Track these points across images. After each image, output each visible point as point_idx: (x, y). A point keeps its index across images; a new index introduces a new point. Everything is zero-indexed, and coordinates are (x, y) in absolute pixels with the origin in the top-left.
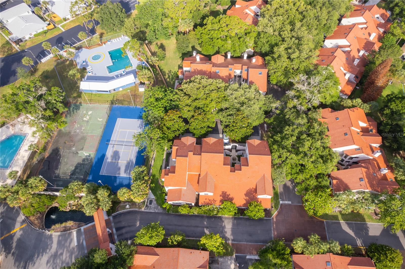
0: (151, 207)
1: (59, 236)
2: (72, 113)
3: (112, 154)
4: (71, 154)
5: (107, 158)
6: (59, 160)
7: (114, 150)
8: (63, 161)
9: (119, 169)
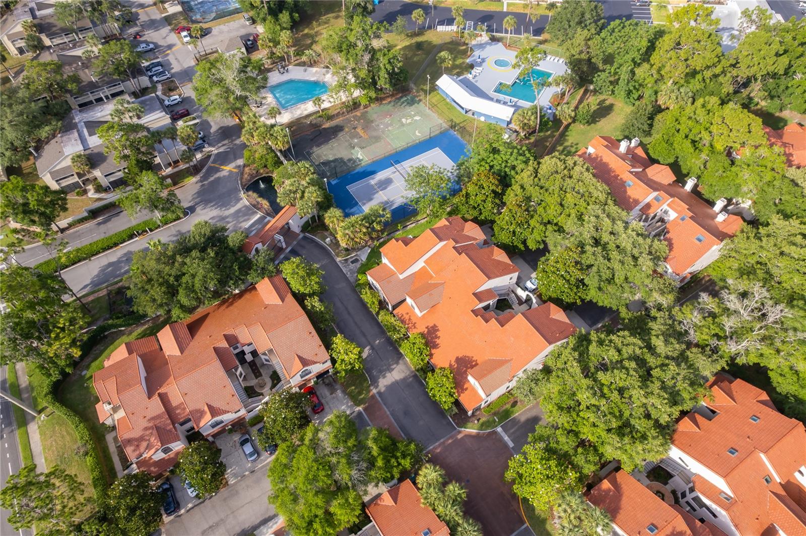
0: (349, 265)
1: (246, 206)
2: (399, 104)
3: (383, 179)
4: (347, 144)
5: (373, 179)
6: (331, 139)
7: (391, 176)
8: (333, 143)
9: (371, 199)
